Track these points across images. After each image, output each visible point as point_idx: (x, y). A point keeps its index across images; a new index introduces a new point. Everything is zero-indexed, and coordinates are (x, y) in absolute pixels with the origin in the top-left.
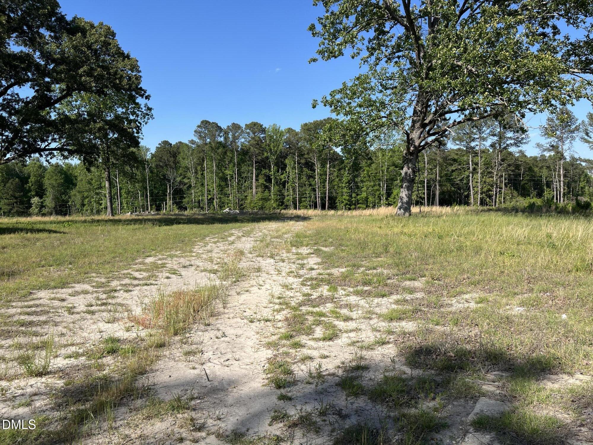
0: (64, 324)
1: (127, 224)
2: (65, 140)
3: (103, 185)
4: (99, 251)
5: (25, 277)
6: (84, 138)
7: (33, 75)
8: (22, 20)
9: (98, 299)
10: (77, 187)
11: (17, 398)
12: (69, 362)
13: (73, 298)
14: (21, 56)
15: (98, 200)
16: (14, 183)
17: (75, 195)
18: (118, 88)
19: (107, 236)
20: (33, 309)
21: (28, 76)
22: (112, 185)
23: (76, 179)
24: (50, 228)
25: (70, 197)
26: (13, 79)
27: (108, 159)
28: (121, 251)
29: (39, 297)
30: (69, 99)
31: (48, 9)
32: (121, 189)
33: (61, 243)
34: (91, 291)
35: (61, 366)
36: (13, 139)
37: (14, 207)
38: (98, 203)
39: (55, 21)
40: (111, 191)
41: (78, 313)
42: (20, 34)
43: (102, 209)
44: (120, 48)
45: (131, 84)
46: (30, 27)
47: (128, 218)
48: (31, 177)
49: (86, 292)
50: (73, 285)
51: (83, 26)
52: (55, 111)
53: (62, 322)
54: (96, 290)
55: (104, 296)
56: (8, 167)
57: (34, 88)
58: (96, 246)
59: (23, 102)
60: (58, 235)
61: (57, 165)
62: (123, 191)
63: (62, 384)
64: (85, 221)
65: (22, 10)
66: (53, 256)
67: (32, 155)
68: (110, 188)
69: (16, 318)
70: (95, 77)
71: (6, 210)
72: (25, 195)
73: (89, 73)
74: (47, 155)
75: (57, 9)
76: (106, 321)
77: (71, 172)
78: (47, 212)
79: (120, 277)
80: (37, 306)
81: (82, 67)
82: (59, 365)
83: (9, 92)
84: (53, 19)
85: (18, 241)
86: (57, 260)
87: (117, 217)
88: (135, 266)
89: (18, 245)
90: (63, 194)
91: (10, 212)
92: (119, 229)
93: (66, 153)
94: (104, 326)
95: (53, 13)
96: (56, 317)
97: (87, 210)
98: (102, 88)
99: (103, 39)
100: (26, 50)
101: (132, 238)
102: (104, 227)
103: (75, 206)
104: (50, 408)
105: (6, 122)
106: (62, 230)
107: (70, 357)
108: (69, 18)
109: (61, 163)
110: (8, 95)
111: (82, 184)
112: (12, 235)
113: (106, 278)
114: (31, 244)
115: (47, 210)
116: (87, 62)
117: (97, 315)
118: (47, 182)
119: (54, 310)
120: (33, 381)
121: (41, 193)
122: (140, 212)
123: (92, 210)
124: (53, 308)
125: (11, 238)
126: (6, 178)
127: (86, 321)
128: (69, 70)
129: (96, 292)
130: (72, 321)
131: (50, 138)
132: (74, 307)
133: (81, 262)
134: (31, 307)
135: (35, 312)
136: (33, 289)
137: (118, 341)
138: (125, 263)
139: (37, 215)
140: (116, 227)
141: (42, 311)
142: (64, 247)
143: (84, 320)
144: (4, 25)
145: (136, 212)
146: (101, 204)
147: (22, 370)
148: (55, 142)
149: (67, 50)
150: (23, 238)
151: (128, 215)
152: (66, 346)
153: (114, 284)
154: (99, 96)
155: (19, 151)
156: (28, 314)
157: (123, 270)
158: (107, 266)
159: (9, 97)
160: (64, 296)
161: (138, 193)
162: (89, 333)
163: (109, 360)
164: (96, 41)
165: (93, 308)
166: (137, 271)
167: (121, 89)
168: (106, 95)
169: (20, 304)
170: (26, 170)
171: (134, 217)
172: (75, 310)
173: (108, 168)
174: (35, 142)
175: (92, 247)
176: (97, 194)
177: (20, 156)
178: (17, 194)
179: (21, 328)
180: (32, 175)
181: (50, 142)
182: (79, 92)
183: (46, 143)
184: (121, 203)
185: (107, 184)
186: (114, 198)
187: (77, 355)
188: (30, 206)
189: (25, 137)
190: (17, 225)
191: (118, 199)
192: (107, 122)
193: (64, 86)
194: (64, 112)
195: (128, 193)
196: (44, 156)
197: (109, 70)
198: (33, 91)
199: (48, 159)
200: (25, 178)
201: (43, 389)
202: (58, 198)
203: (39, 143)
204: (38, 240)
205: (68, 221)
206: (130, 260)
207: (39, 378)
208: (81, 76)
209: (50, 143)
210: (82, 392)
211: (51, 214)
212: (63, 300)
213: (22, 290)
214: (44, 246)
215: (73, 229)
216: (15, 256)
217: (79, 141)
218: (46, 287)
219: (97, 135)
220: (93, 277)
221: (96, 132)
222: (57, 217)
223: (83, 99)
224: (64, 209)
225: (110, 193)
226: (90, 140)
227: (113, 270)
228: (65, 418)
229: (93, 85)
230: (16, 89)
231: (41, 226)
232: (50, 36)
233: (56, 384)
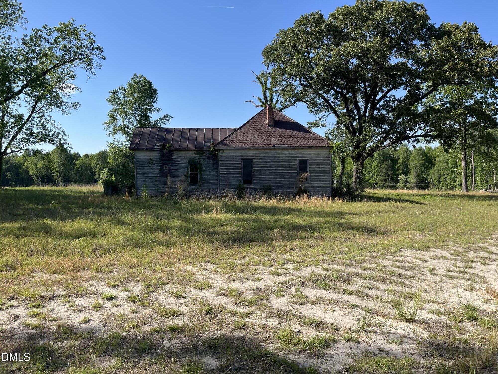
0: (427, 282)
1: (482, 200)
2: (429, 127)
3: (458, 164)
4: (455, 223)
5: (395, 237)
6: (445, 124)
7: (407, 79)
8: (400, 38)
9: (456, 266)
10: (436, 166)
11: (391, 335)
12: (432, 317)
13: (434, 261)
14: (398, 66)
15: (454, 178)
16: (387, 164)
17: (433, 173)
18: (478, 76)
19: (462, 210)
20: (402, 264)
21: (403, 80)
22: (467, 165)
23: (435, 160)
24: (413, 200)
25: (429, 175)
26: (392, 85)
27: (466, 141)
28: (476, 224)
29: (406, 255)
30: (434, 93)
31: (420, 23)
32: (475, 167)
33: (422, 212)
34: (449, 258)
35: (426, 318)
36: (389, 130)
37: (386, 182)
38: (453, 180)
39: (426, 31)
40: (466, 169)
41: (438, 275)
42: (398, 49)
43: (457, 185)
44: (482, 40)
45: (492, 70)
46: (405, 42)
47: (483, 194)
48: (400, 159)
49: (445, 258)
50: (434, 250)
51: (449, 29)
52: (422, 105)
53: (425, 280)
54: (454, 257)
55: (462, 265)
56: (383, 152)
57: (406, 89)
58: (452, 218)
59: (398, 101)
60: (419, 205)
61: (421, 149)
62: (478, 169)
63: (427, 336)
64: (442, 196)
65: (400, 30)
66: (417, 223)
67: (403, 142)
68: (466, 166)
69: (389, 269)
70: (458, 70)
71: (381, 184)
72: (395, 173)
73: (453, 69)
74: (414, 141)
75: (427, 21)
76: (465, 288)
77: (431, 153)
78: (411, 187)
79: (476, 249)
80: (405, 262)
81: (447, 64)
82: (424, 317)
83: (388, 95)
84: (424, 30)
85: (390, 208)
86: (420, 226)
87: (471, 193)
88: (492, 241)
89: (390, 211)
90: (424, 172)
91: (383, 185)
92: (473, 204)
93: (429, 138)
94: (462, 292)
95: (424, 25)
96: (420, 275)
97: (443, 186)
98: (463, 79)
99: (466, 36)
100: (401, 60)
101: (487, 214)
102: (459, 201)
103: (433, 182)
104: (417, 353)
105: (385, 118)
106: (423, 202)
107: (433, 313)
108: (437, 26)
109: (423, 147)
110: (387, 97)
111: (440, 164)
112: (385, 203)
113: (463, 248)
114: (399, 211)
115: (410, 185)
116: (451, 59)
117: (456, 281)
118: (411, 163)
119: (418, 268)
120: (403, 324)
121: (406, 172)
122: (494, 189)
123: (447, 186)
124: (417, 266)
125: (385, 205)
126: (382, 160)
127: (445, 284)
128: (436, 69)
129: (454, 259)
130: (433, 281)
131: (417, 127)
132: (435, 269)
133: (439, 230)
134: (400, 262)
135: (403, 266)
136: (402, 248)
137: (477, 310)
138: (481, 237)
139: (403, 188)
140: (471, 202)
141: (409, 267)
142: (425, 216)
143: (444, 283)
144: (387, 45)
145: (490, 189)
146: (455, 181)
147: (394, 312)
148: (421, 129)
149: (434, 52)
150: (393, 206)
151: (482, 192)
152: (429, 302)
153: (471, 255)
154: (461, 86)
155: (393, 139)
156: (398, 267)
157: (479, 243)
158: (463, 237)
159: (388, 99)
160: (426, 258)
161: (493, 171)
162: (449, 296)
163: (468, 325)
164: (461, 39)
165: (452, 274)
166: (494, 246)
167: (481, 76)
168: (466, 84)
169: (392, 258)
170: (396, 154)
171: (488, 193)
172: (436, 272)
173: (465, 149)
174: (405, 131)
175: (449, 218)
176: (453, 172)
177: (393, 143)
178: (389, 172)
179: (393, 278)
180: (400, 157)
181: (416, 130)
182: (443, 86)
183: (414, 132)
184: (475, 181)
185: (463, 163)
186: (469, 176)
187: (439, 313)
188: (398, 181)
189: (398, 128)
190: (389, 196)
191: (472, 177)
192: (466, 108)
193: (430, 83)
194: (429, 104)
195: (483, 171)
196: (411, 142)
197: (471, 61)
198: (406, 91)
199: (414, 144)
200: (395, 160)
201: (411, 335)
202: (419, 176)
203: (408, 132)
204: (404, 208)
205: (428, 195)
206: (486, 234)
207: (408, 324)
208: (446, 72)
209: (416, 132)
210: (444, 348)
211: (413, 188)
212: (425, 261)
213: (393, 247)
214: (408, 214)
215: (431, 201)
216: (388, 219)
217: (441, 127)
218: (412, 247)
219: (457, 120)
220: (451, 245)
221: (456, 118)
222: (418, 191)
223: (446, 91)
224: (423, 185)
225: (466, 171)
226: (450, 125)
227: (469, 241)
228: (430, 368)
229: (456, 77)
230: (393, 92)
231: (406, 198)
232: (421, 44)
233: (421, 333)
